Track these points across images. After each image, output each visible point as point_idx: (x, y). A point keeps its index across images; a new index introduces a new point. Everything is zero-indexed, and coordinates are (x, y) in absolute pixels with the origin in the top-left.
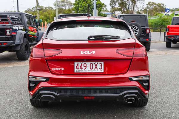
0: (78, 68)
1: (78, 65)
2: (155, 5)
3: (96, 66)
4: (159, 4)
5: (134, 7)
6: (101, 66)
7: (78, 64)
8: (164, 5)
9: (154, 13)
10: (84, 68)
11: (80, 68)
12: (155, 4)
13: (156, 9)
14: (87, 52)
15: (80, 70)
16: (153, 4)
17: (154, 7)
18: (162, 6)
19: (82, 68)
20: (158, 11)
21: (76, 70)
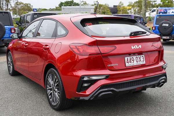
0: (128, 62)
1: (128, 60)
2: (22, 5)
3: (140, 59)
4: (26, 4)
5: (8, 6)
6: (143, 58)
7: (128, 58)
8: (31, 5)
9: (22, 12)
10: (132, 62)
11: (130, 62)
12: (23, 3)
13: (24, 8)
14: (136, 47)
15: (130, 63)
16: (21, 4)
17: (22, 6)
18: (29, 5)
19: (131, 62)
20: (25, 11)
21: (127, 65)
